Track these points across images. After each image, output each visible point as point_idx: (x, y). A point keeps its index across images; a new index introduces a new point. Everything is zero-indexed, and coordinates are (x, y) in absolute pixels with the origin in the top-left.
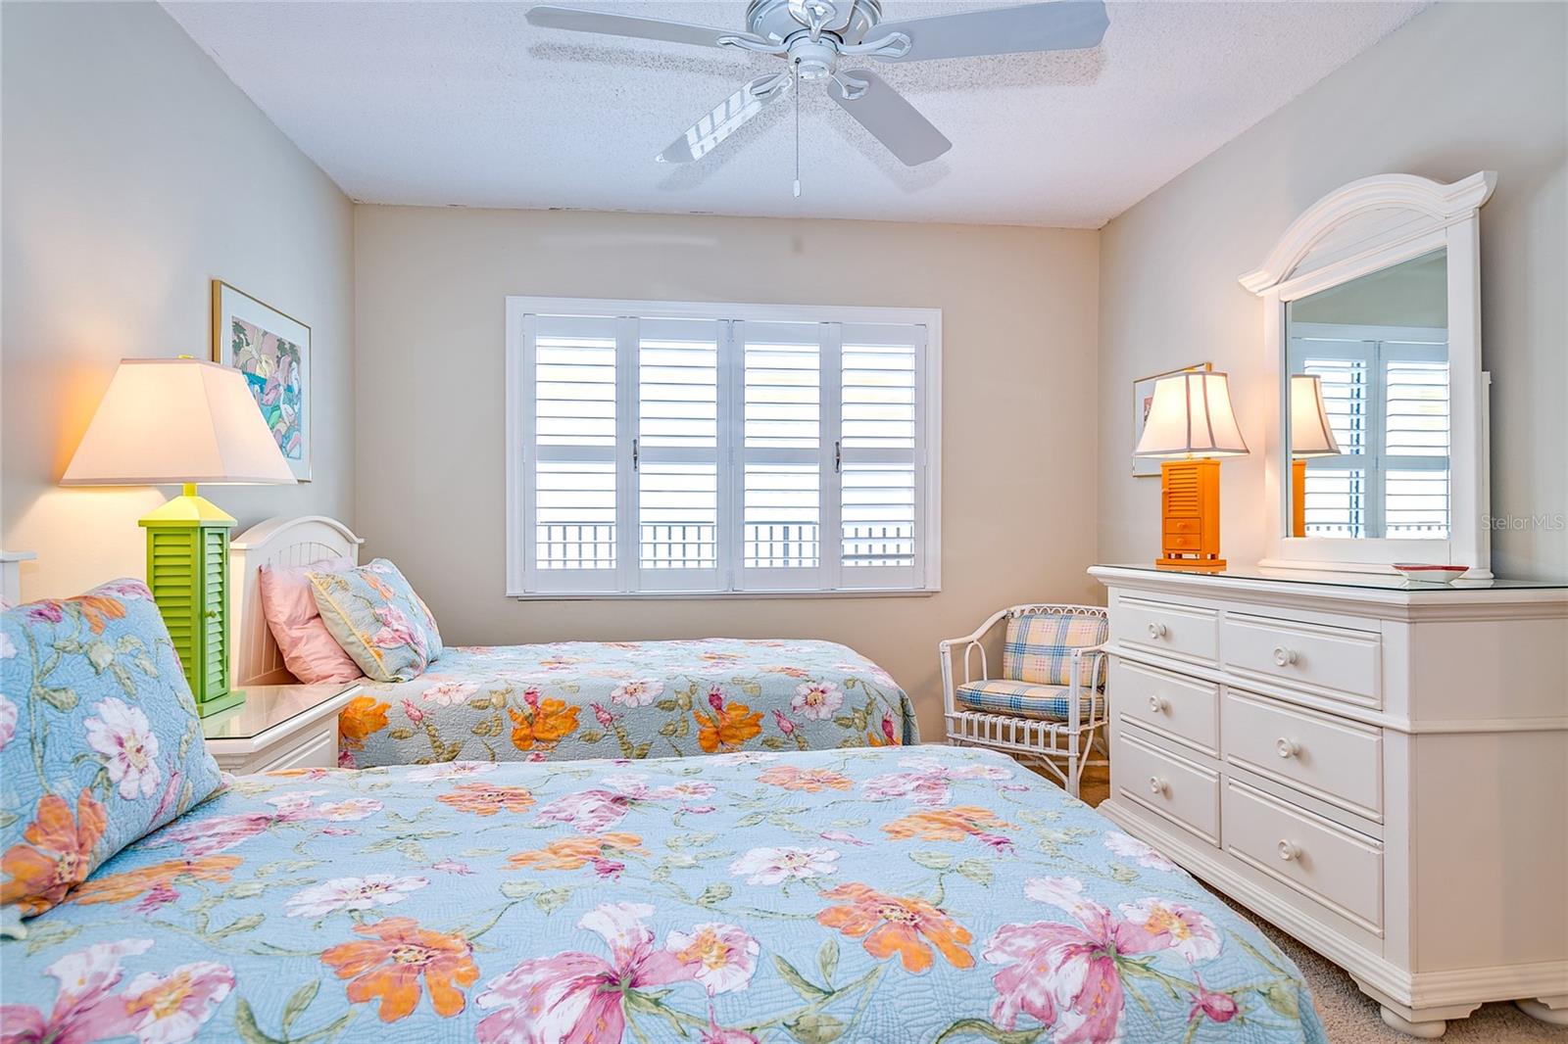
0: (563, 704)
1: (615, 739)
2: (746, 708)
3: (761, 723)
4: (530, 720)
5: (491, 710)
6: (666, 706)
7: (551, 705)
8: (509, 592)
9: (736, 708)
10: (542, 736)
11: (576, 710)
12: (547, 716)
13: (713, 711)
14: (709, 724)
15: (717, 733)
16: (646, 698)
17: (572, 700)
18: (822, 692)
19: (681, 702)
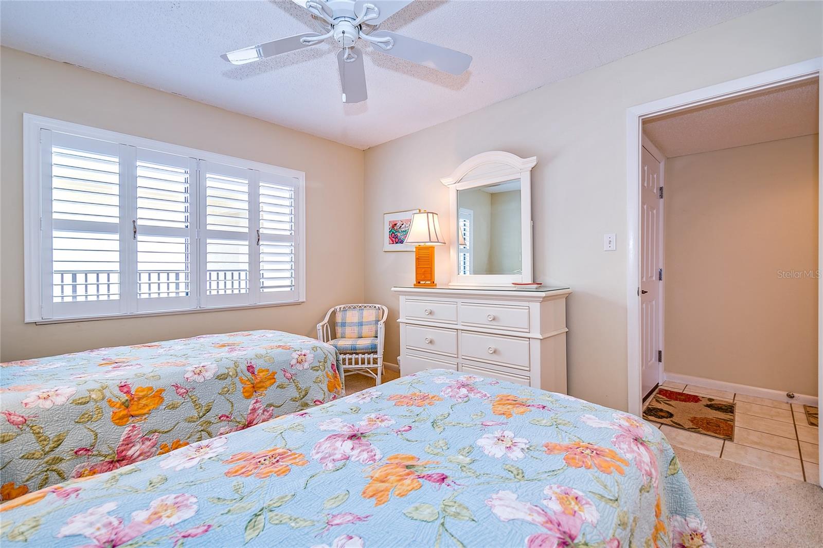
0: (151, 389)
1: (190, 404)
2: (268, 370)
3: (275, 377)
4: (126, 405)
5: (92, 404)
6: (221, 377)
7: (143, 391)
8: (27, 320)
9: (263, 371)
10: (137, 413)
11: (161, 391)
12: (139, 399)
13: (249, 375)
14: (248, 383)
15: (253, 387)
16: (209, 375)
17: (156, 385)
18: (304, 355)
19: (231, 374)
